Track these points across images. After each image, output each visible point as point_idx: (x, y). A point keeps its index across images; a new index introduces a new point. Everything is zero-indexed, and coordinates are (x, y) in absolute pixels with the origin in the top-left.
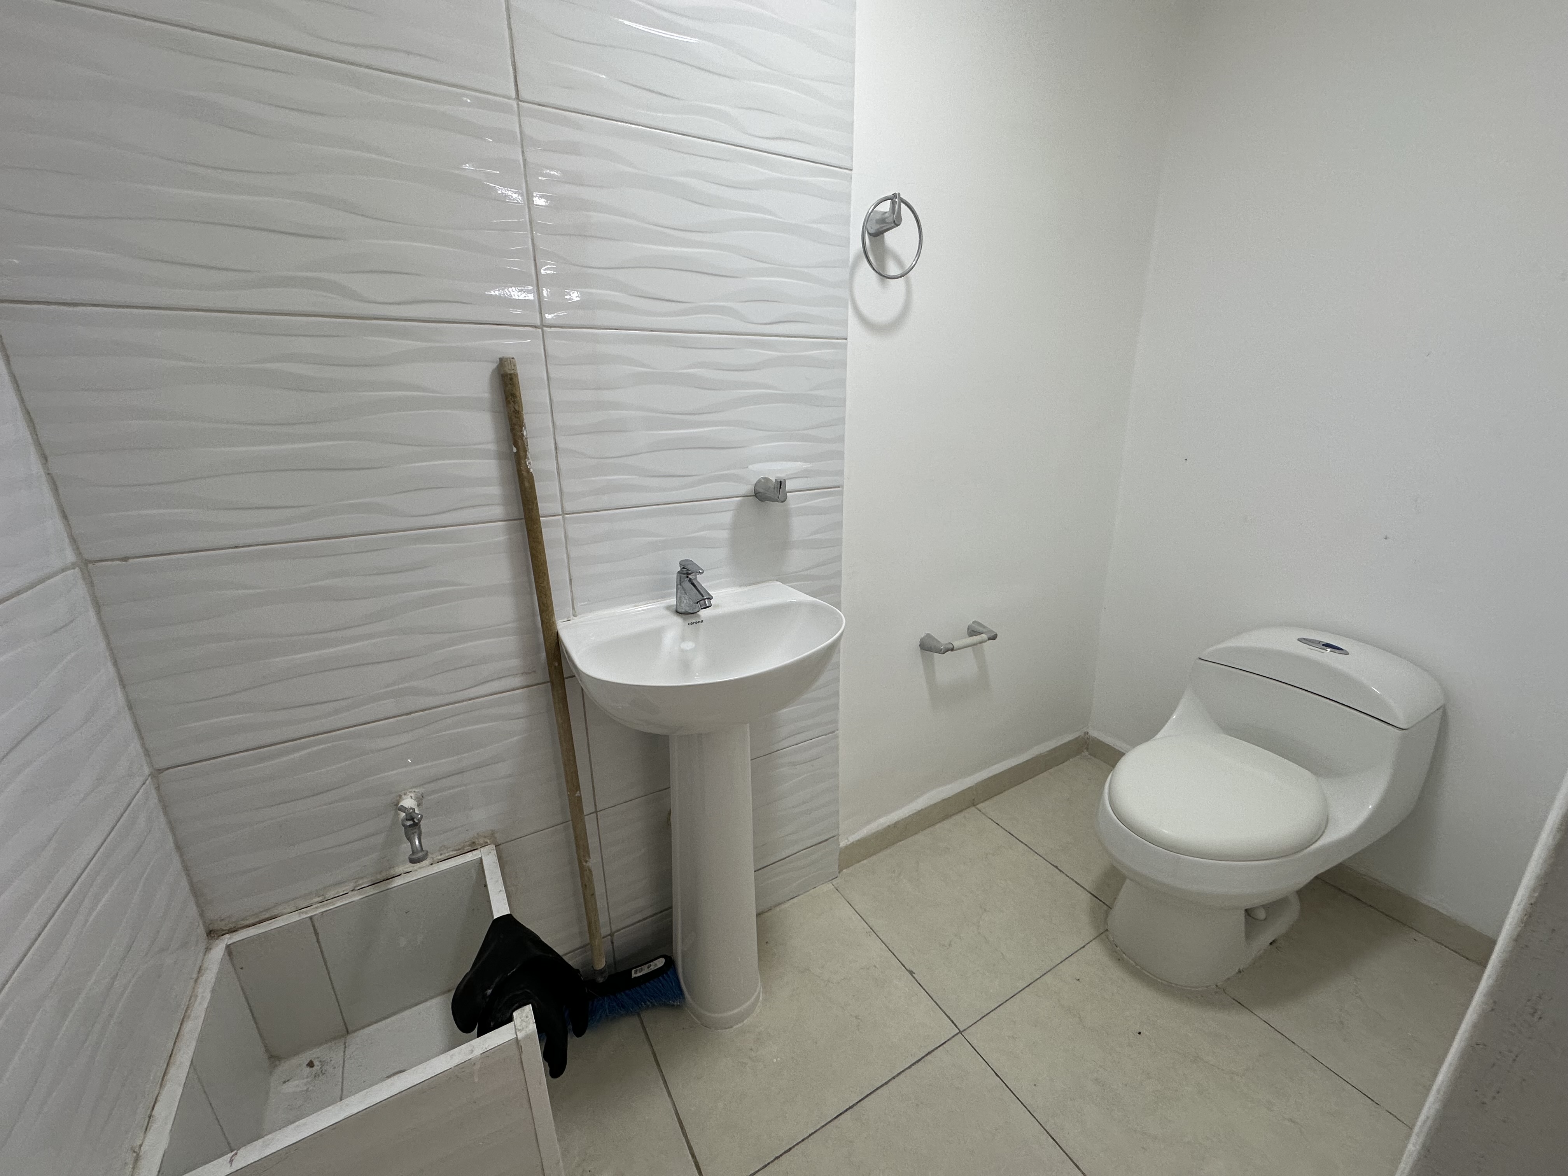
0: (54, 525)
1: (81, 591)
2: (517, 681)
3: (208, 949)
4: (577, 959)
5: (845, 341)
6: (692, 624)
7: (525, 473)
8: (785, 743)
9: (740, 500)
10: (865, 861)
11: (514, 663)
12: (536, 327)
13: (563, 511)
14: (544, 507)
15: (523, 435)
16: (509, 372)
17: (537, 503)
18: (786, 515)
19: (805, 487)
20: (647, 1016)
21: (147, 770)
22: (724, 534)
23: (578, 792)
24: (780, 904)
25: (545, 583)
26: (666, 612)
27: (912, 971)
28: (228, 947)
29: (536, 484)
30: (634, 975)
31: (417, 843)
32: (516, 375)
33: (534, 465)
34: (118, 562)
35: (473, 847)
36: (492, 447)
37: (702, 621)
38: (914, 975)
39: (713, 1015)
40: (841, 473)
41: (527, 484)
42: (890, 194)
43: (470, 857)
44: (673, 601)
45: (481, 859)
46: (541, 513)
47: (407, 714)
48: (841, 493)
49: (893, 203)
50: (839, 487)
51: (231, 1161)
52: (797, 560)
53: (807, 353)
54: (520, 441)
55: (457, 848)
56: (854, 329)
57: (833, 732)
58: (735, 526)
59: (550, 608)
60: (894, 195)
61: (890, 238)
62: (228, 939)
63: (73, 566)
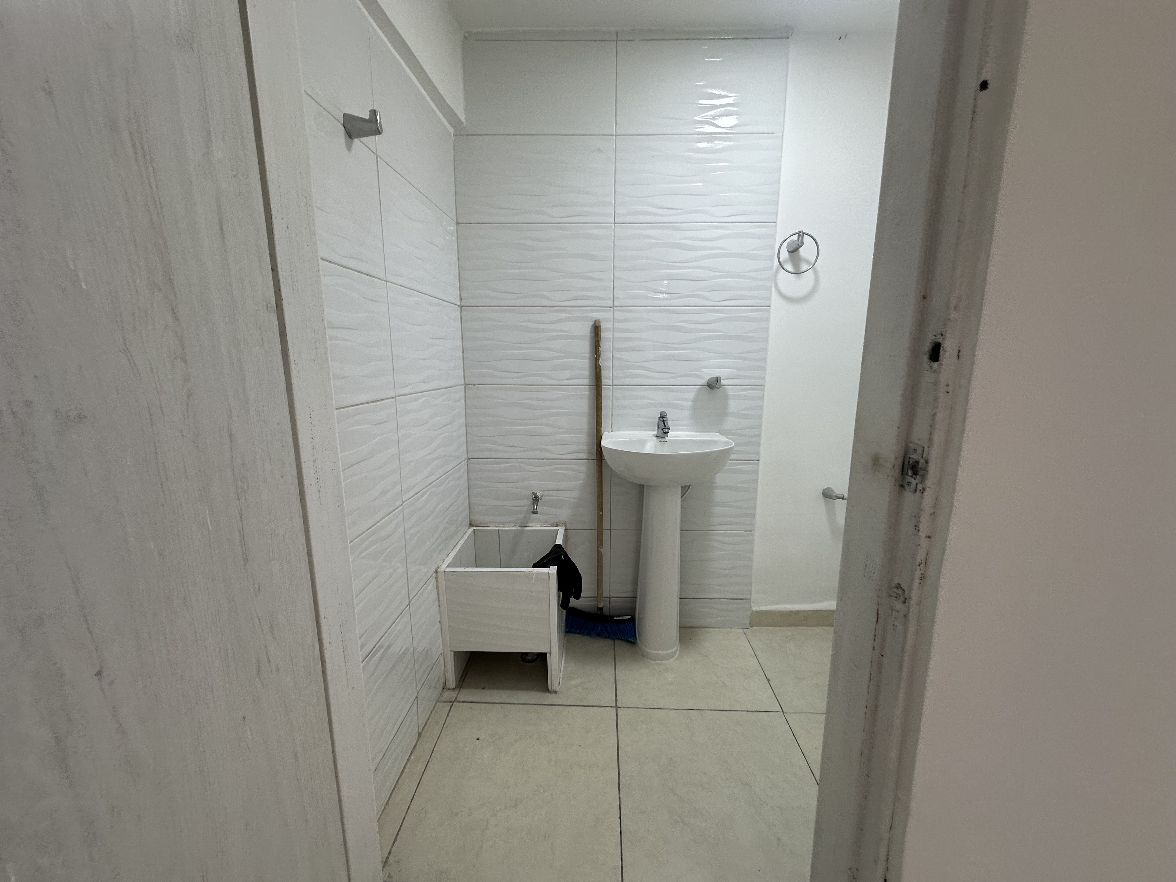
0: (461, 371)
1: (463, 393)
2: (584, 456)
3: (469, 528)
4: (591, 603)
5: (769, 308)
6: (661, 441)
7: (597, 366)
8: (718, 528)
9: (699, 388)
10: (771, 628)
11: (585, 447)
12: (610, 307)
13: (612, 384)
14: (604, 381)
15: (599, 350)
16: (597, 325)
17: (601, 379)
18: (726, 398)
19: (739, 384)
20: (617, 642)
21: (466, 457)
22: (689, 404)
23: (601, 512)
24: (706, 628)
25: (600, 413)
26: (652, 436)
27: (770, 680)
28: (474, 530)
29: (602, 371)
30: (615, 618)
31: (536, 508)
32: (600, 326)
33: (601, 363)
34: (473, 386)
35: (557, 525)
36: (588, 355)
37: (666, 441)
38: (770, 682)
39: (647, 649)
40: (764, 378)
41: (598, 370)
42: (797, 231)
43: (555, 528)
44: (655, 433)
45: (558, 530)
46: (602, 384)
47: (542, 459)
48: (763, 389)
49: (799, 236)
50: (761, 386)
51: (464, 569)
52: (730, 423)
53: (742, 315)
54: (598, 353)
55: (551, 524)
56: (776, 300)
57: (751, 531)
58: (695, 400)
59: (600, 424)
60: (800, 232)
61: (803, 251)
62: (474, 528)
63: (463, 385)
